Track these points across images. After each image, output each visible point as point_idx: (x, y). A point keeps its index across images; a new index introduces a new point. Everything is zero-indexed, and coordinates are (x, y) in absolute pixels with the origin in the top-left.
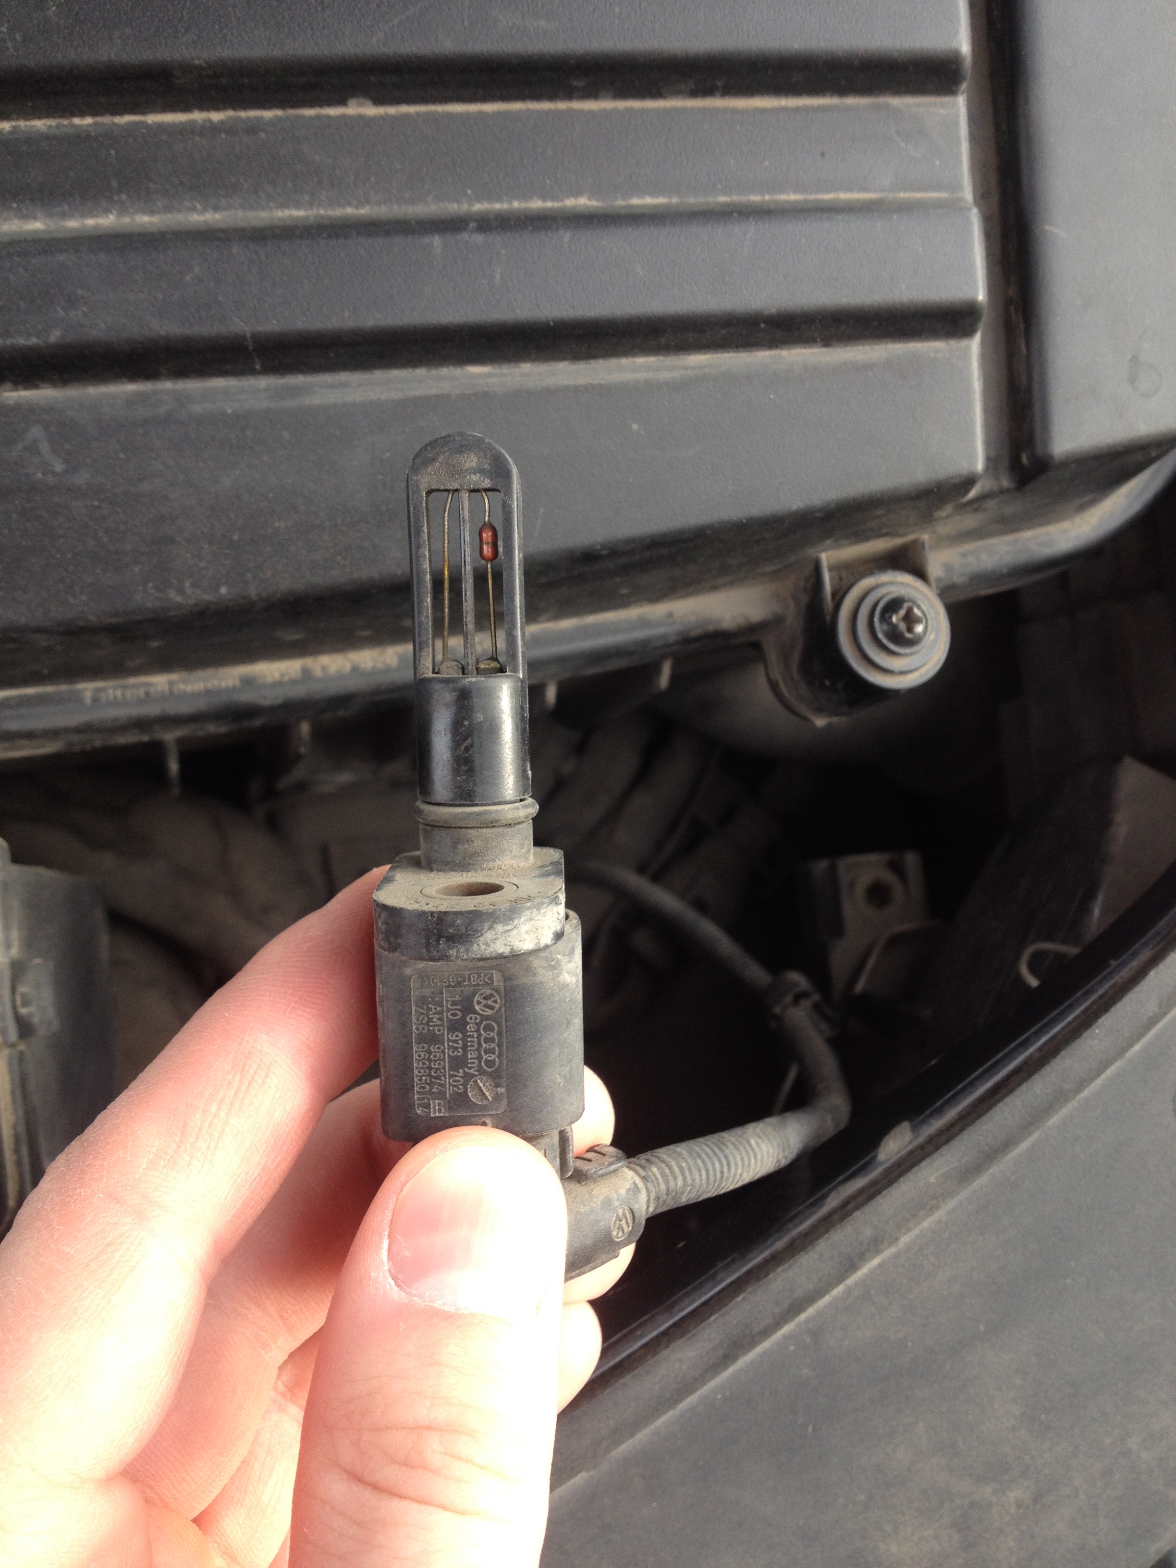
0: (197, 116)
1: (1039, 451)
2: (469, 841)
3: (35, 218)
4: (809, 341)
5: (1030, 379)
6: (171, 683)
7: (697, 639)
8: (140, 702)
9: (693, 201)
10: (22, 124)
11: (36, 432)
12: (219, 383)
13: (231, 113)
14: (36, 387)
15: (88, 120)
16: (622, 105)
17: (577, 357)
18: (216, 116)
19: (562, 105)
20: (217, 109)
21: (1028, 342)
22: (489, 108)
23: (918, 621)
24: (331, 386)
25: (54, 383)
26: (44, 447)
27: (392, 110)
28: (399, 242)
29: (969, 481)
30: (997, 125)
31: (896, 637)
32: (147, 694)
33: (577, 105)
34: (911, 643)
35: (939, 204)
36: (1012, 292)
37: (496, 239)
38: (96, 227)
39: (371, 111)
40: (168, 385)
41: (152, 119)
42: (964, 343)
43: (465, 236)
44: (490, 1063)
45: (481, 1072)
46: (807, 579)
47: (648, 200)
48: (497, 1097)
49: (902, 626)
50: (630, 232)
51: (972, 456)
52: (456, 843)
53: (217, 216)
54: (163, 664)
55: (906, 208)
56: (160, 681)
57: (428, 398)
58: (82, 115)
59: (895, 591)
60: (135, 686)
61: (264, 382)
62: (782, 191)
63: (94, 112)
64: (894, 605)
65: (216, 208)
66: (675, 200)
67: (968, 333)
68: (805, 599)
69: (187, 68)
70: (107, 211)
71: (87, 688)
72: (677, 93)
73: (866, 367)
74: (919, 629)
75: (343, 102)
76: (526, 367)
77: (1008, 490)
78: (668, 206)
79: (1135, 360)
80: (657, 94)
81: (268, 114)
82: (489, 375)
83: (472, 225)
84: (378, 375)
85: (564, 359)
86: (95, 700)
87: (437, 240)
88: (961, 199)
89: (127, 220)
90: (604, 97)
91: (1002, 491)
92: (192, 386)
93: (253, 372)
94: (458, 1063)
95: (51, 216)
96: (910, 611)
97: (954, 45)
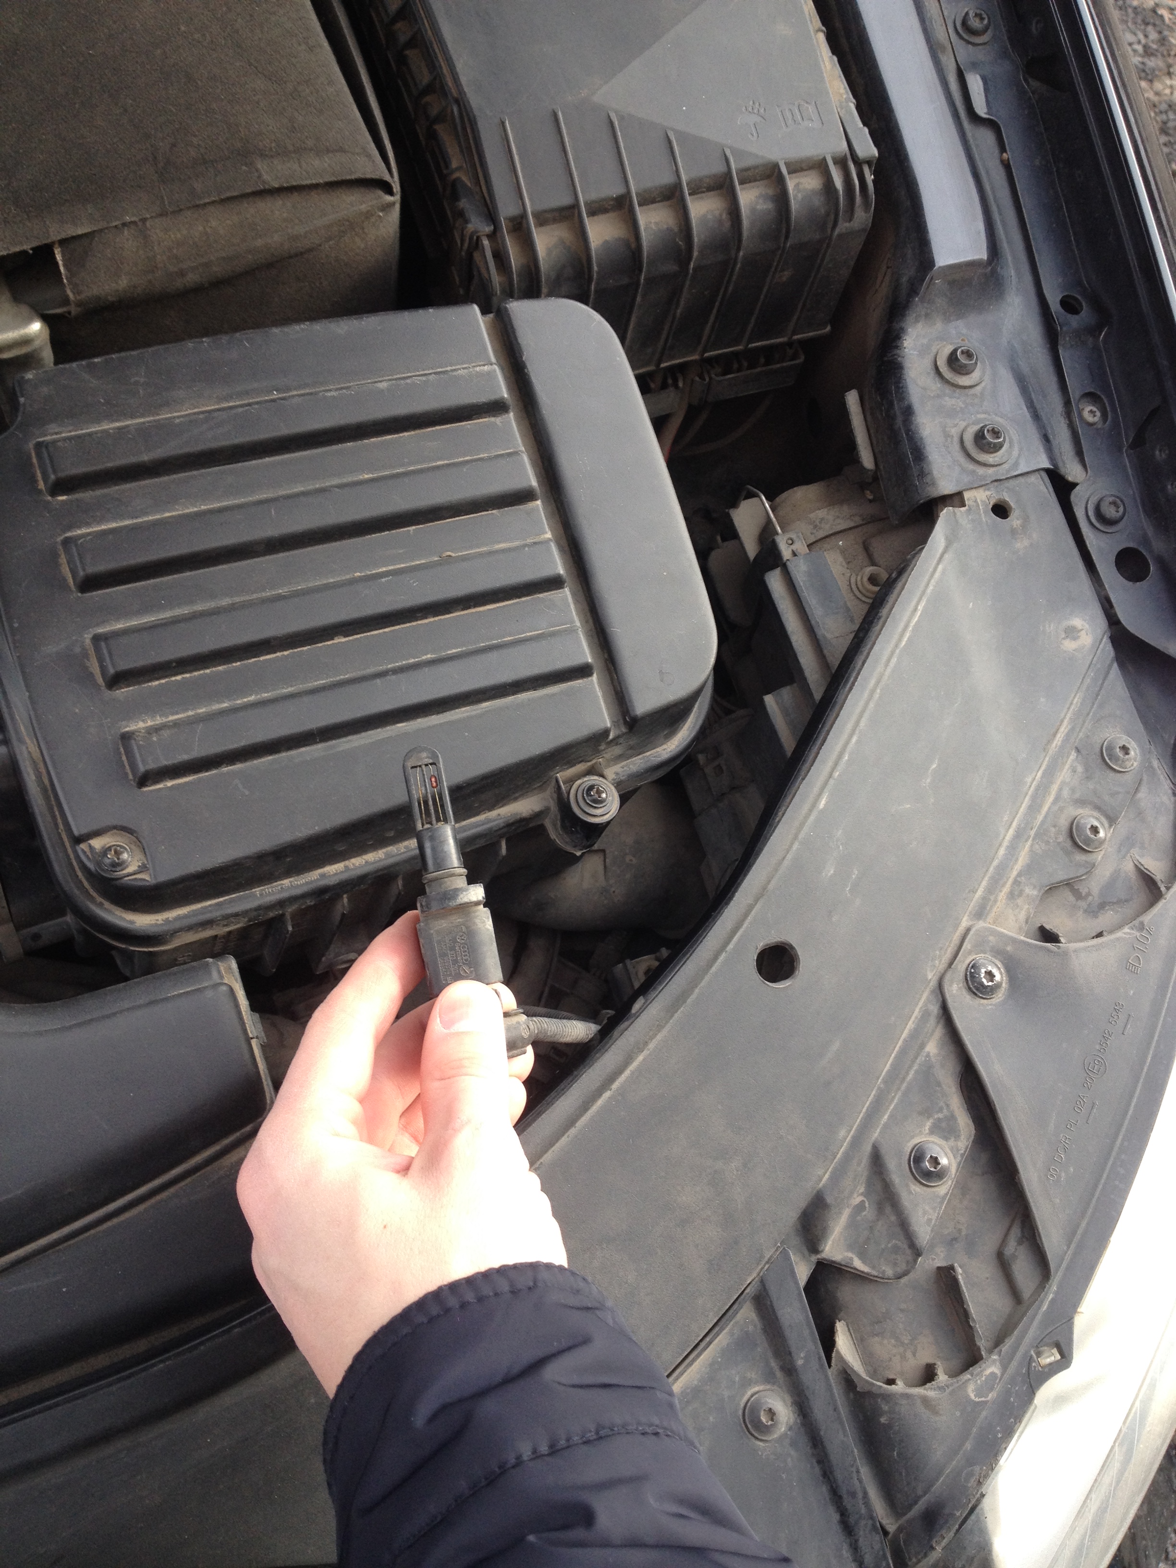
0: (279, 654)
1: (632, 714)
2: (445, 882)
3: (224, 702)
4: (528, 690)
5: (621, 688)
6: (291, 882)
7: (513, 824)
8: (280, 892)
9: (471, 647)
10: (214, 669)
11: (237, 781)
12: (303, 749)
13: (291, 651)
14: (234, 764)
15: (239, 663)
16: (436, 619)
17: (438, 713)
18: (286, 653)
19: (414, 624)
20: (286, 650)
21: (616, 673)
22: (387, 630)
23: (603, 792)
24: (344, 742)
25: (241, 762)
26: (240, 786)
27: (351, 638)
28: (365, 684)
29: (606, 732)
30: (585, 595)
31: (596, 801)
32: (281, 888)
33: (419, 622)
34: (601, 802)
35: (565, 630)
36: (606, 656)
37: (401, 676)
38: (249, 701)
39: (343, 640)
40: (284, 754)
41: (262, 658)
42: (590, 678)
43: (389, 677)
44: (466, 960)
45: (464, 964)
46: (554, 788)
47: (454, 651)
48: (471, 972)
49: (596, 796)
50: (450, 664)
51: (604, 721)
52: (440, 885)
53: (293, 689)
54: (288, 874)
55: (553, 634)
56: (286, 882)
57: (383, 739)
58: (236, 662)
59: (590, 783)
60: (276, 886)
61: (320, 746)
62: (504, 638)
63: (240, 660)
64: (591, 788)
65: (292, 686)
66: (464, 649)
67: (590, 674)
68: (555, 796)
69: (275, 638)
70: (251, 695)
71: (257, 891)
72: (456, 611)
73: (553, 695)
74: (604, 795)
75: (333, 639)
76: (419, 720)
77: (626, 733)
78: (462, 651)
79: (661, 672)
80: (450, 613)
81: (305, 648)
82: (406, 726)
83: (390, 673)
84: (363, 734)
85: (433, 714)
86: (261, 895)
87: (378, 681)
88: (576, 626)
89: (259, 696)
90: (430, 618)
91: (624, 734)
92: (293, 753)
93: (316, 743)
94: (455, 962)
95: (229, 700)
96: (598, 789)
97: (557, 572)
